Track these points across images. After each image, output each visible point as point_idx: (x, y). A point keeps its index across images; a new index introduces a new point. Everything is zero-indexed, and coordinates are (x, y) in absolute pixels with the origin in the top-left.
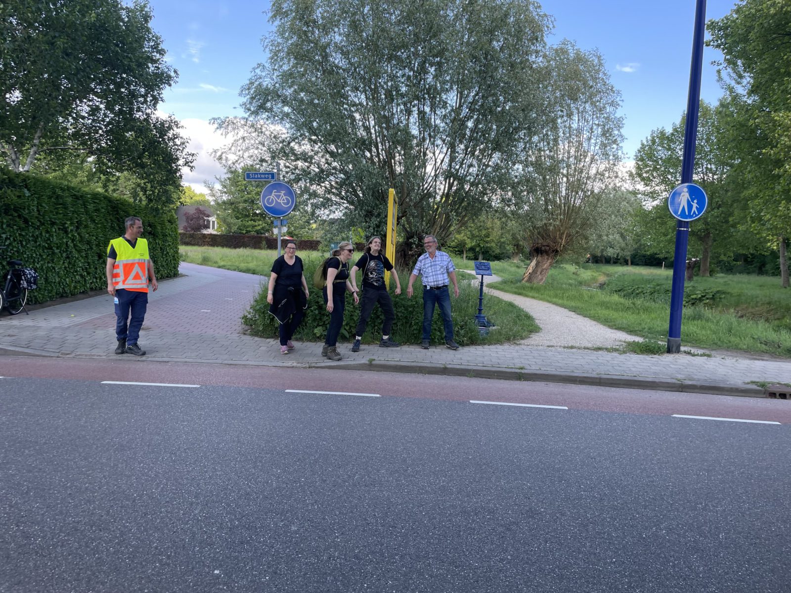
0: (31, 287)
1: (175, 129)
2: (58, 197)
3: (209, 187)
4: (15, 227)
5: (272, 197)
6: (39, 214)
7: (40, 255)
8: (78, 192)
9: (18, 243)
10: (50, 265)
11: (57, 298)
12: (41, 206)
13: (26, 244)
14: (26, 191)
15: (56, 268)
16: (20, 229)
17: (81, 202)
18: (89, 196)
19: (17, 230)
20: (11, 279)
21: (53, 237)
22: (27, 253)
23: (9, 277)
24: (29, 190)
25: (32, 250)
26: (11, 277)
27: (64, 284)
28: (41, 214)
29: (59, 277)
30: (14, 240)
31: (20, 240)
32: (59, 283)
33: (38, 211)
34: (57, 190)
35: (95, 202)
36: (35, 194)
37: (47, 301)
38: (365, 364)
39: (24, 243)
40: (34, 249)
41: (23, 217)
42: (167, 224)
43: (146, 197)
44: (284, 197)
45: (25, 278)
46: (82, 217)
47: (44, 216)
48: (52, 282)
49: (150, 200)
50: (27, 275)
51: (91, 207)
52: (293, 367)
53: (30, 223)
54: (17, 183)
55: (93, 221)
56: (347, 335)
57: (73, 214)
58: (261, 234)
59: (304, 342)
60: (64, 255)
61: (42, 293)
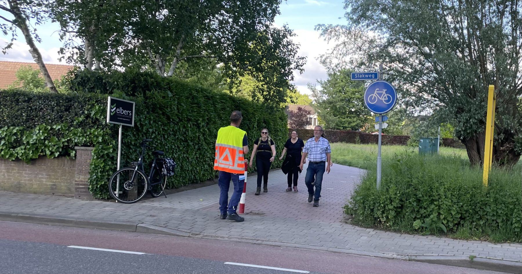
0: (170, 174)
1: (289, 36)
2: (194, 98)
3: (312, 89)
4: (160, 123)
5: (374, 95)
6: (178, 112)
7: (178, 146)
8: (210, 93)
9: (161, 137)
10: (185, 155)
11: (189, 184)
12: (180, 105)
13: (168, 137)
14: (169, 93)
15: (190, 158)
16: (163, 124)
17: (211, 102)
18: (218, 97)
19: (161, 125)
20: (155, 167)
21: (188, 131)
22: (168, 145)
23: (153, 165)
24: (171, 92)
25: (172, 142)
26: (155, 165)
27: (195, 172)
28: (180, 112)
29: (191, 166)
30: (159, 134)
31: (163, 134)
32: (191, 171)
33: (178, 109)
34: (193, 91)
35: (222, 102)
36: (176, 95)
37: (182, 186)
38: (465, 261)
39: (166, 137)
40: (173, 141)
41: (166, 114)
42: (279, 121)
43: (263, 97)
44: (386, 95)
45: (165, 166)
46: (212, 115)
47: (182, 113)
48: (186, 170)
49: (266, 100)
50: (167, 164)
51: (219, 106)
52: (393, 258)
53: (171, 120)
54: (163, 85)
55: (220, 118)
56: (445, 230)
57: (205, 112)
58: (356, 130)
59: (402, 234)
60: (197, 147)
61: (178, 179)
